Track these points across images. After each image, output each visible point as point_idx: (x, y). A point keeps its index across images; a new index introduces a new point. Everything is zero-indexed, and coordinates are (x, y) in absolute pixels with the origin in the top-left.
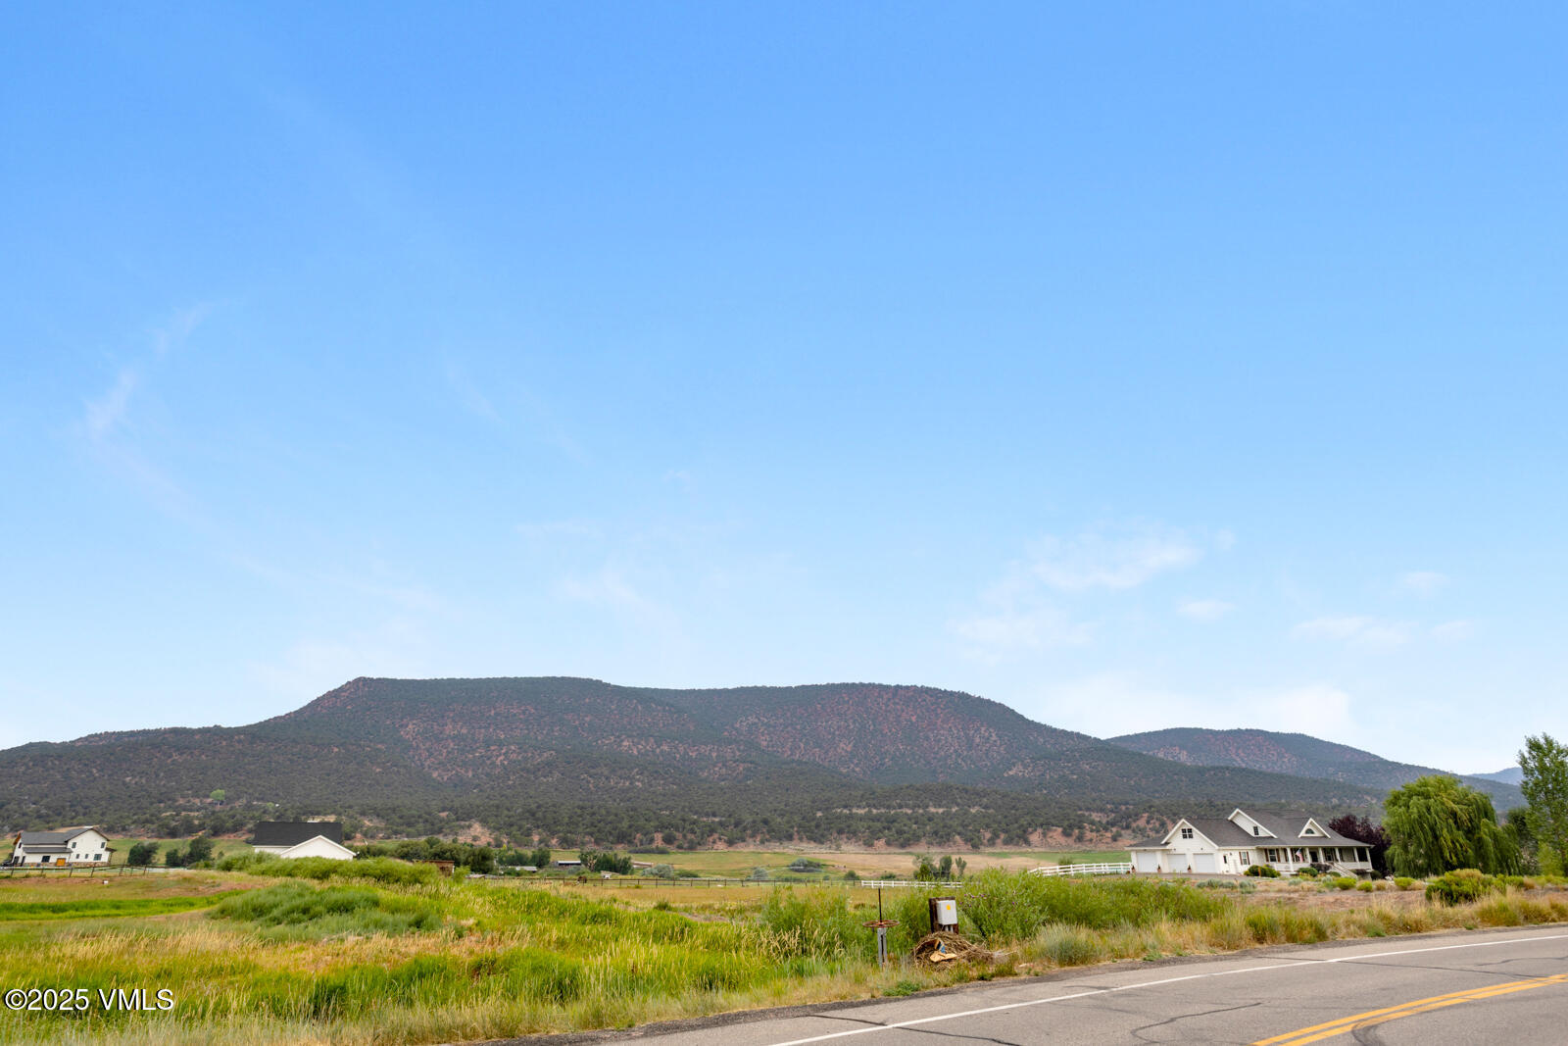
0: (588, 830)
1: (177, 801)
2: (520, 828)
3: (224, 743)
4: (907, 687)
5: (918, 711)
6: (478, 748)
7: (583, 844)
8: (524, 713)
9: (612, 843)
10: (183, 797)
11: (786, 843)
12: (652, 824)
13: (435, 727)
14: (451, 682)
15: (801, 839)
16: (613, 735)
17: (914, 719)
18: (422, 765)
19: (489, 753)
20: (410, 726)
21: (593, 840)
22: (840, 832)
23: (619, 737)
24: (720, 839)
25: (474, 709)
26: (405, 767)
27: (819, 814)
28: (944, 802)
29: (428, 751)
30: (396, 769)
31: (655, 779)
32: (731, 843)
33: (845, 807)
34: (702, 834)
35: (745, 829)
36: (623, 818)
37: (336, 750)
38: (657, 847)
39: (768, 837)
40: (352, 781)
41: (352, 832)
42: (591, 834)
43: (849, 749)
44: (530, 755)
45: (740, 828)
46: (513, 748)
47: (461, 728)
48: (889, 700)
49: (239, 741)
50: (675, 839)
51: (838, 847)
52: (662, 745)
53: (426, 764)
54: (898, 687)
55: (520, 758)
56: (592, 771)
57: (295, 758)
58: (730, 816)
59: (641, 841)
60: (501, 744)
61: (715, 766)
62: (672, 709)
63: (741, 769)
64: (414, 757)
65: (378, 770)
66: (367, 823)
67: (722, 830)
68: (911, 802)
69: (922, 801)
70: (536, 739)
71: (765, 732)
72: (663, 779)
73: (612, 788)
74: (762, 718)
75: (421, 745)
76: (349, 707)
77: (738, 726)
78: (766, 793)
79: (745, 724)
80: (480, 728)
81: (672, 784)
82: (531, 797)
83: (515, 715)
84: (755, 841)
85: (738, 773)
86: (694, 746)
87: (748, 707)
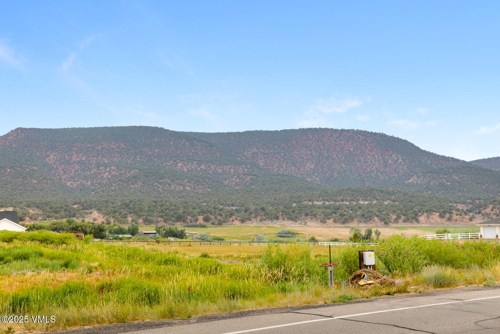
0: (159, 214)
2: (120, 213)
4: (348, 131)
5: (355, 145)
6: (93, 168)
7: (157, 222)
8: (118, 148)
9: (174, 221)
11: (275, 221)
12: (196, 210)
13: (66, 156)
14: (74, 130)
15: (284, 219)
16: (172, 160)
17: (352, 149)
18: (60, 179)
19: (99, 171)
20: (52, 156)
21: (163, 220)
22: (307, 215)
23: (175, 161)
24: (236, 219)
25: (89, 146)
26: (50, 180)
27: (294, 205)
28: (369, 198)
29: (63, 171)
30: (45, 181)
31: (197, 185)
32: (242, 221)
33: (310, 201)
34: (226, 216)
35: (251, 213)
36: (180, 208)
37: (9, 170)
38: (200, 224)
39: (264, 218)
40: (20, 188)
41: (23, 216)
42: (162, 217)
43: (312, 167)
44: (123, 172)
45: (248, 213)
46: (113, 168)
47: (82, 157)
48: (337, 138)
50: (210, 219)
51: (305, 224)
52: (201, 165)
53: (63, 177)
54: (343, 130)
55: (117, 174)
56: (161, 181)
58: (242, 206)
59: (191, 220)
61: (233, 178)
62: (207, 144)
63: (248, 179)
64: (55, 174)
65: (35, 182)
66: (31, 211)
67: (237, 214)
68: (349, 198)
69: (355, 197)
70: (127, 163)
71: (262, 157)
72: (202, 185)
73: (173, 191)
74: (260, 149)
75: (59, 167)
76: (14, 145)
77: (246, 154)
78: (263, 193)
79: (250, 153)
80: (93, 157)
81: (208, 188)
82: (125, 196)
83: (113, 149)
84: (257, 220)
85: (246, 182)
86: (220, 166)
87: (252, 143)
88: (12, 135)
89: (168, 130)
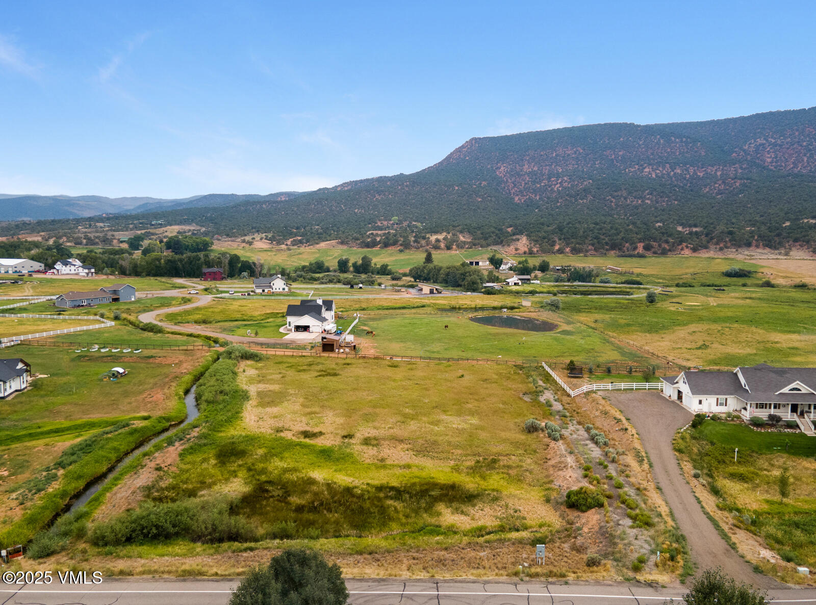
0: (591, 242)
1: (376, 223)
3: (400, 187)
6: (543, 180)
8: (575, 153)
9: (607, 250)
10: (380, 220)
11: (742, 250)
13: (518, 167)
15: (757, 246)
16: (638, 164)
18: (510, 193)
19: (550, 183)
20: (502, 168)
21: (593, 248)
22: (796, 240)
23: (642, 166)
24: (687, 247)
25: (542, 153)
27: (786, 224)
29: (513, 184)
30: (489, 198)
31: (661, 197)
32: (695, 250)
34: (674, 243)
35: (712, 239)
36: (621, 232)
37: (457, 188)
38: (638, 253)
39: (728, 244)
40: (465, 207)
41: (450, 245)
42: (593, 245)
44: (576, 183)
45: (709, 238)
46: (565, 178)
47: (534, 167)
49: (407, 186)
50: (652, 247)
52: (675, 169)
53: (512, 192)
55: (569, 186)
56: (616, 194)
57: (435, 195)
58: (707, 227)
59: (628, 249)
60: (558, 176)
61: (716, 183)
62: (689, 140)
63: (738, 184)
64: (504, 188)
65: (480, 200)
67: (694, 239)
70: (583, 171)
71: (771, 150)
72: (668, 197)
73: (628, 205)
74: (770, 139)
75: (509, 180)
76: (467, 158)
77: (746, 147)
78: (749, 206)
79: (753, 145)
80: (546, 165)
81: (675, 200)
82: (568, 215)
83: (569, 155)
84: (716, 248)
85: (734, 188)
86: (703, 168)
87: (759, 130)
88: (467, 146)
89: (639, 126)
